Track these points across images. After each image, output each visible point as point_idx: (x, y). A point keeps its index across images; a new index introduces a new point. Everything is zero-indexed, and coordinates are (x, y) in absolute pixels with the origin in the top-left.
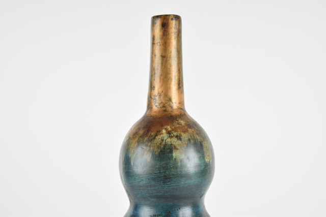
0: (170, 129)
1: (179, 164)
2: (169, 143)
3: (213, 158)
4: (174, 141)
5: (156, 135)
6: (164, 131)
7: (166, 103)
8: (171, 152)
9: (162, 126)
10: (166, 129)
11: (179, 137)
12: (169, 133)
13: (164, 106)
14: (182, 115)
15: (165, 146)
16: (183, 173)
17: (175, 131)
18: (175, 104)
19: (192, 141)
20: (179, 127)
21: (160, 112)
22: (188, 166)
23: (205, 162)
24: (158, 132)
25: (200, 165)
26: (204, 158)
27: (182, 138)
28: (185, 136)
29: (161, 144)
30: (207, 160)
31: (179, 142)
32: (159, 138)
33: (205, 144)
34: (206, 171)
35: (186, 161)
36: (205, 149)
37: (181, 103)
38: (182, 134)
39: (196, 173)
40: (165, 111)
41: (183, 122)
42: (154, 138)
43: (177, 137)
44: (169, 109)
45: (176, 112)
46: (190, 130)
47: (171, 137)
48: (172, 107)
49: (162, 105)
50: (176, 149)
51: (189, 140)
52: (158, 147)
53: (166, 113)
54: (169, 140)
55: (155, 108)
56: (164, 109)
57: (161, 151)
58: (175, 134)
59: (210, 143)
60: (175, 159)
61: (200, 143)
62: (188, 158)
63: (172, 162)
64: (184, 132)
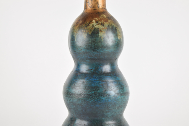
0: (97, 20)
1: (103, 40)
2: (97, 28)
3: (122, 37)
4: (100, 27)
5: (90, 23)
6: (94, 21)
7: (95, 5)
8: (98, 33)
9: (93, 18)
10: (95, 20)
11: (103, 25)
12: (97, 22)
13: (94, 7)
14: (105, 12)
15: (94, 29)
16: (105, 45)
17: (101, 21)
18: (100, 5)
19: (110, 27)
20: (103, 19)
21: (91, 10)
22: (108, 41)
23: (118, 39)
24: (91, 22)
25: (115, 41)
26: (117, 37)
27: (105, 25)
28: (106, 24)
29: (92, 28)
30: (119, 38)
31: (103, 27)
32: (91, 25)
33: (118, 29)
34: (118, 45)
35: (107, 38)
36: (118, 32)
37: (104, 5)
38: (105, 23)
39: (113, 46)
40: (95, 9)
41: (105, 16)
42: (88, 25)
43: (101, 24)
44: (97, 8)
45: (101, 10)
46: (109, 21)
47: (98, 24)
48: (99, 7)
49: (93, 6)
50: (101, 31)
51: (109, 26)
52: (91, 30)
53: (95, 11)
54: (97, 26)
55: (89, 7)
56: (94, 8)
57: (92, 32)
58: (101, 22)
59: (121, 29)
60: (101, 37)
61: (115, 28)
62: (108, 37)
63: (98, 39)
64: (106, 21)
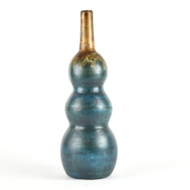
0: (89, 56)
1: (93, 70)
2: (89, 62)
3: (107, 68)
4: (91, 61)
5: (84, 59)
6: (87, 57)
7: (87, 46)
8: (90, 65)
9: (86, 55)
10: (88, 57)
11: (93, 60)
12: (89, 58)
13: (86, 48)
14: (94, 51)
15: (87, 63)
16: (95, 73)
17: (91, 57)
18: (91, 47)
19: (98, 61)
20: (93, 56)
21: (85, 50)
22: (97, 71)
23: (103, 70)
24: (85, 58)
25: (102, 71)
26: (103, 68)
27: (94, 60)
28: (95, 59)
29: (86, 62)
30: (104, 69)
31: (93, 61)
32: (85, 60)
33: (103, 63)
34: (104, 74)
35: (96, 69)
36: (103, 65)
37: (93, 46)
38: (94, 58)
39: (100, 74)
40: (87, 49)
41: (94, 54)
42: (83, 60)
43: (92, 59)
44: (89, 49)
45: (91, 50)
46: (97, 57)
47: (90, 60)
48: (90, 48)
49: (86, 47)
50: (92, 64)
51: (97, 61)
52: (85, 64)
53: (87, 50)
54: (89, 61)
55: (83, 48)
56: (86, 49)
57: (86, 65)
58: (91, 58)
59: (105, 63)
60: (92, 68)
61: (101, 62)
62: (97, 68)
63: (90, 69)
64: (95, 58)
